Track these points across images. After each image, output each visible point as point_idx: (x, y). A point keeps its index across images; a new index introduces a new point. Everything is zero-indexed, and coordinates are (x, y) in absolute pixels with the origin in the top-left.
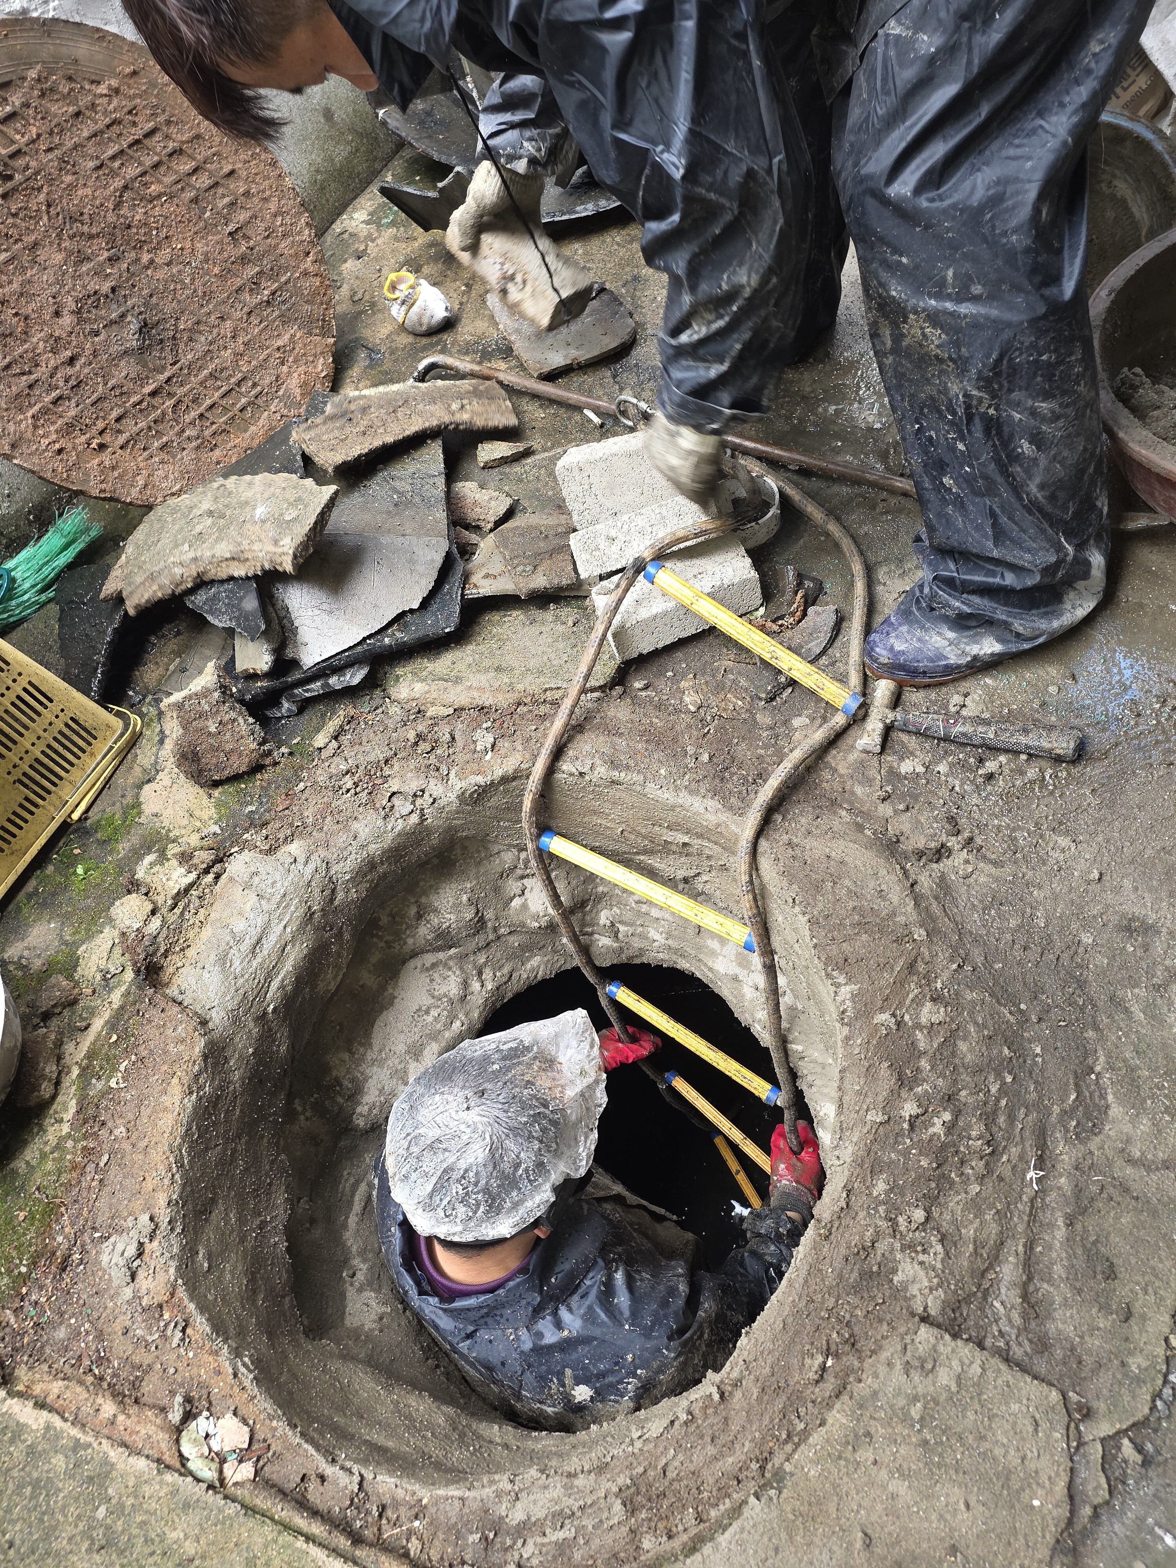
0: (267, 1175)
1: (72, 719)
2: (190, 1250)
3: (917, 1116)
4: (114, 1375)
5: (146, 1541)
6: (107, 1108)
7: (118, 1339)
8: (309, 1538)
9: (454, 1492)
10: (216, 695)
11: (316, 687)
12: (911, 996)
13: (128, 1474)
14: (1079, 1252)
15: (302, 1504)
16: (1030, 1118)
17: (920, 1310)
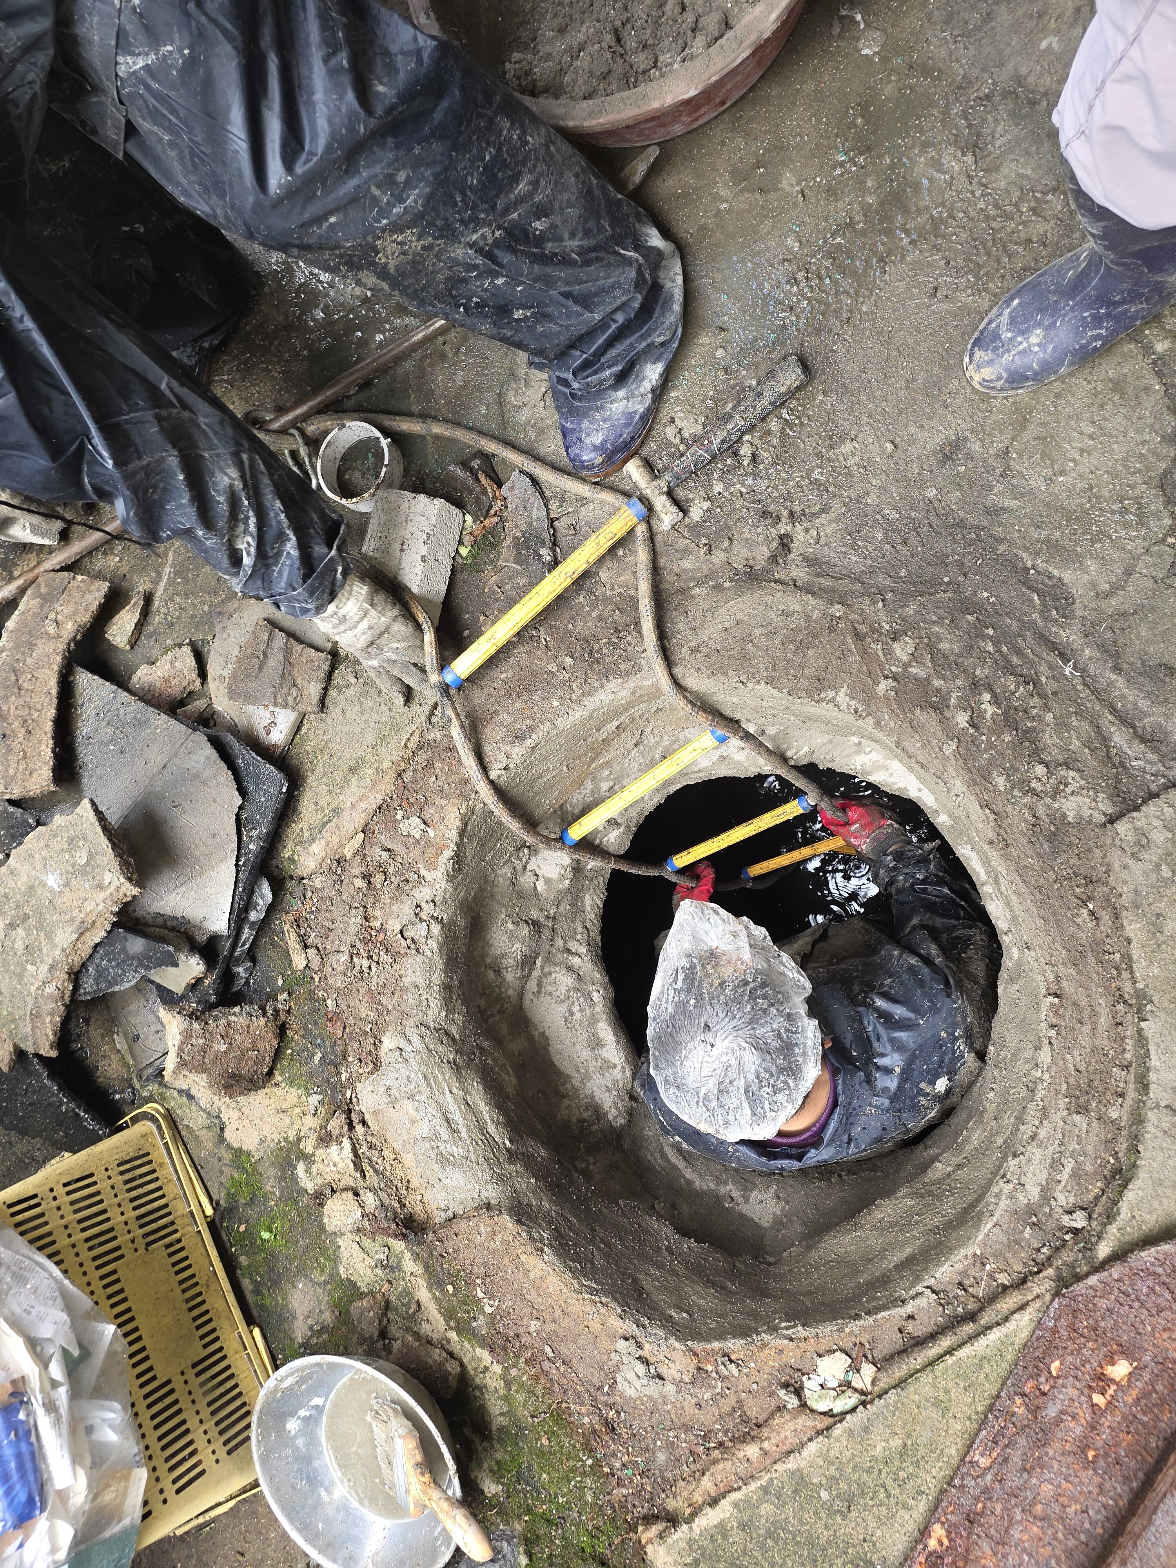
0: (631, 1224)
1: (119, 1165)
2: (667, 1320)
3: (971, 718)
4: (725, 1433)
6: (507, 1326)
7: (701, 1416)
8: (950, 1352)
9: (986, 1227)
10: (196, 1025)
11: (247, 934)
13: (813, 1462)
15: (920, 1343)
16: (1028, 639)
17: (1103, 819)
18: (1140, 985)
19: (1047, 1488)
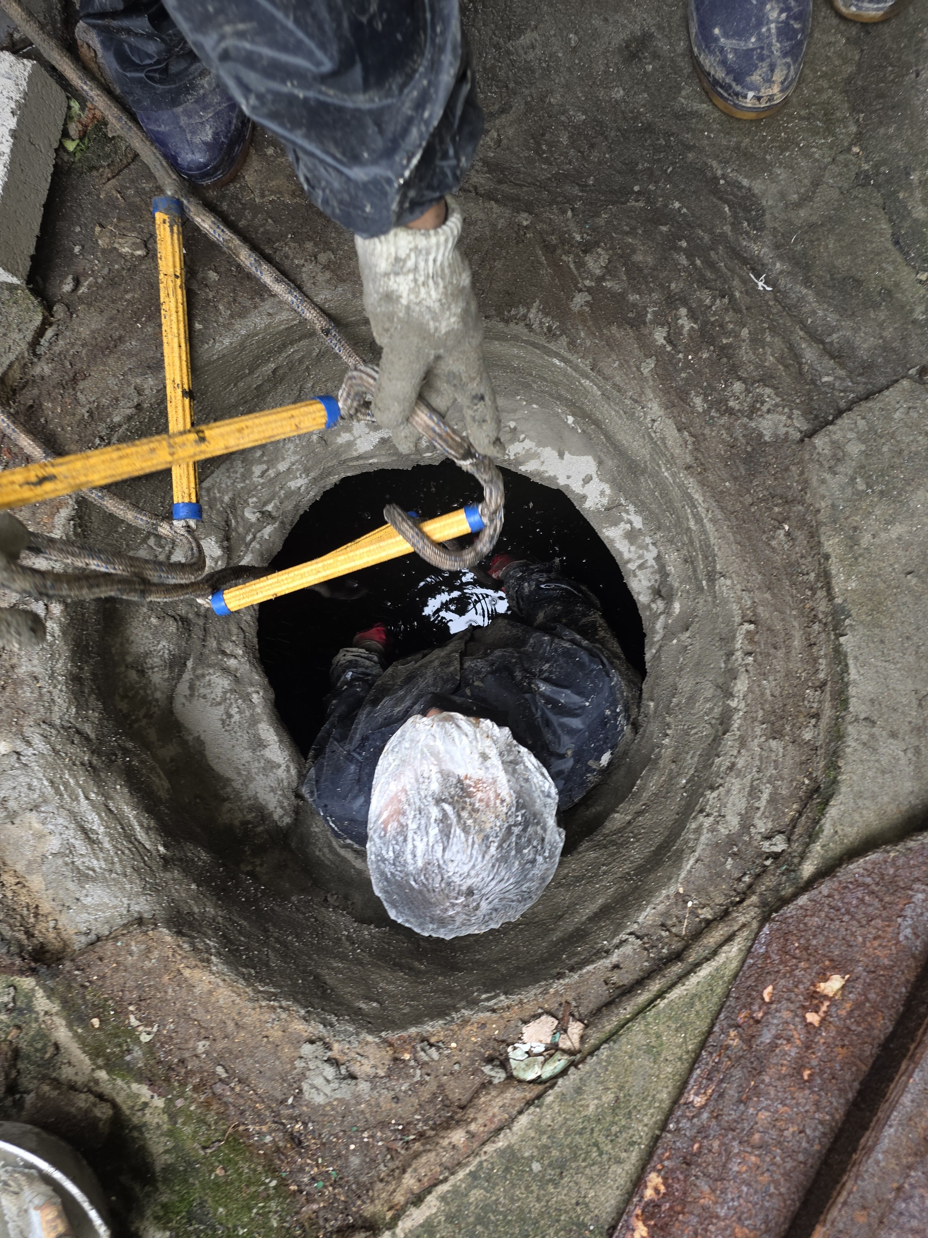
0: (307, 919)
2: (356, 1014)
3: (669, 335)
4: (425, 1122)
5: (581, 1134)
6: (169, 1053)
7: (399, 1109)
8: (661, 995)
9: (689, 864)
12: (572, 266)
13: (524, 1135)
14: (830, 293)
15: (627, 991)
16: (720, 252)
17: (798, 435)
18: (839, 601)
19: (763, 1115)
